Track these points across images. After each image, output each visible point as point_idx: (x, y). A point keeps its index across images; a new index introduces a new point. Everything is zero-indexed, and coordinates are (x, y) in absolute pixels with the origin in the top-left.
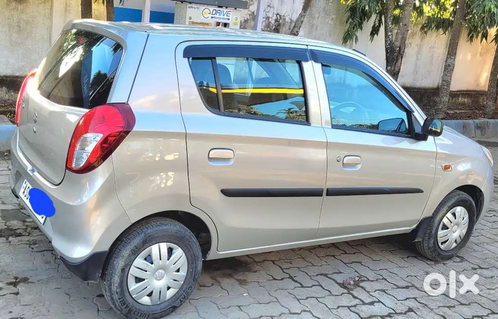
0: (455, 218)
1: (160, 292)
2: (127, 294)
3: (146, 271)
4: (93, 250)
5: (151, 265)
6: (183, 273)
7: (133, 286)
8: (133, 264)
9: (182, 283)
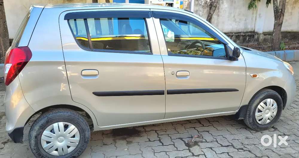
0: (266, 106)
1: (63, 149)
2: (41, 150)
3: (51, 138)
4: (15, 126)
5: (53, 134)
6: (77, 138)
7: (45, 145)
8: (43, 134)
9: (78, 144)
